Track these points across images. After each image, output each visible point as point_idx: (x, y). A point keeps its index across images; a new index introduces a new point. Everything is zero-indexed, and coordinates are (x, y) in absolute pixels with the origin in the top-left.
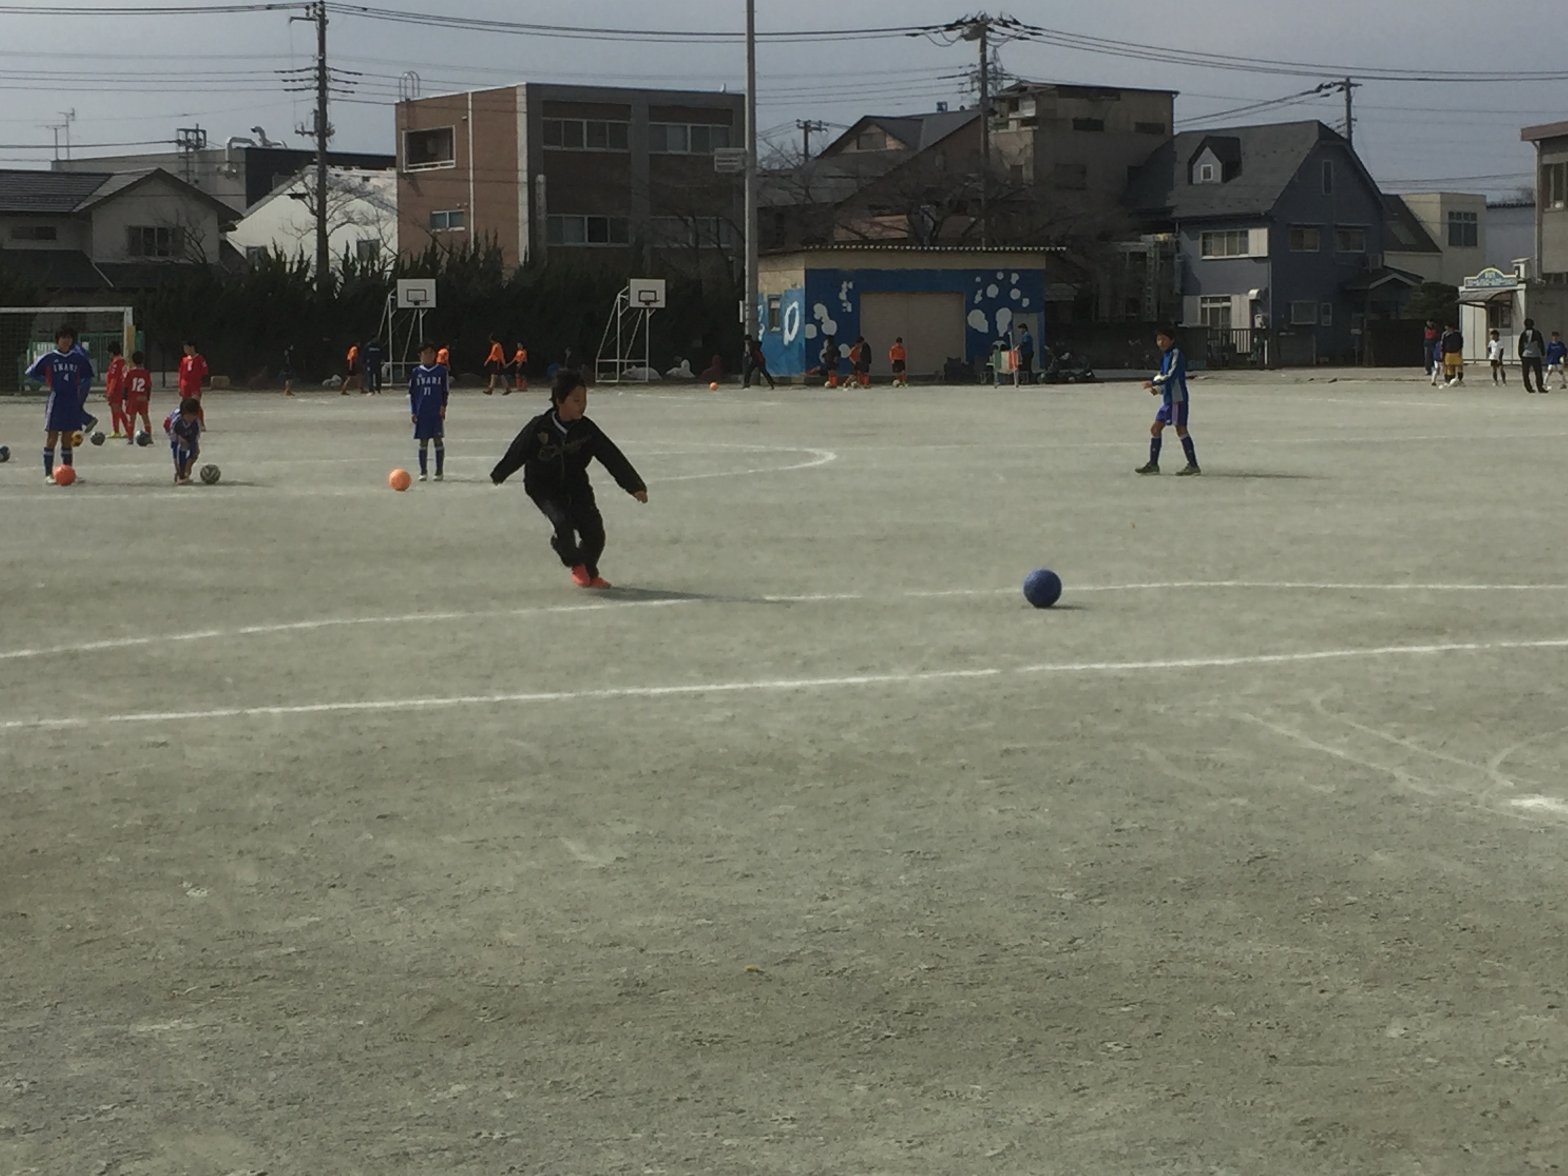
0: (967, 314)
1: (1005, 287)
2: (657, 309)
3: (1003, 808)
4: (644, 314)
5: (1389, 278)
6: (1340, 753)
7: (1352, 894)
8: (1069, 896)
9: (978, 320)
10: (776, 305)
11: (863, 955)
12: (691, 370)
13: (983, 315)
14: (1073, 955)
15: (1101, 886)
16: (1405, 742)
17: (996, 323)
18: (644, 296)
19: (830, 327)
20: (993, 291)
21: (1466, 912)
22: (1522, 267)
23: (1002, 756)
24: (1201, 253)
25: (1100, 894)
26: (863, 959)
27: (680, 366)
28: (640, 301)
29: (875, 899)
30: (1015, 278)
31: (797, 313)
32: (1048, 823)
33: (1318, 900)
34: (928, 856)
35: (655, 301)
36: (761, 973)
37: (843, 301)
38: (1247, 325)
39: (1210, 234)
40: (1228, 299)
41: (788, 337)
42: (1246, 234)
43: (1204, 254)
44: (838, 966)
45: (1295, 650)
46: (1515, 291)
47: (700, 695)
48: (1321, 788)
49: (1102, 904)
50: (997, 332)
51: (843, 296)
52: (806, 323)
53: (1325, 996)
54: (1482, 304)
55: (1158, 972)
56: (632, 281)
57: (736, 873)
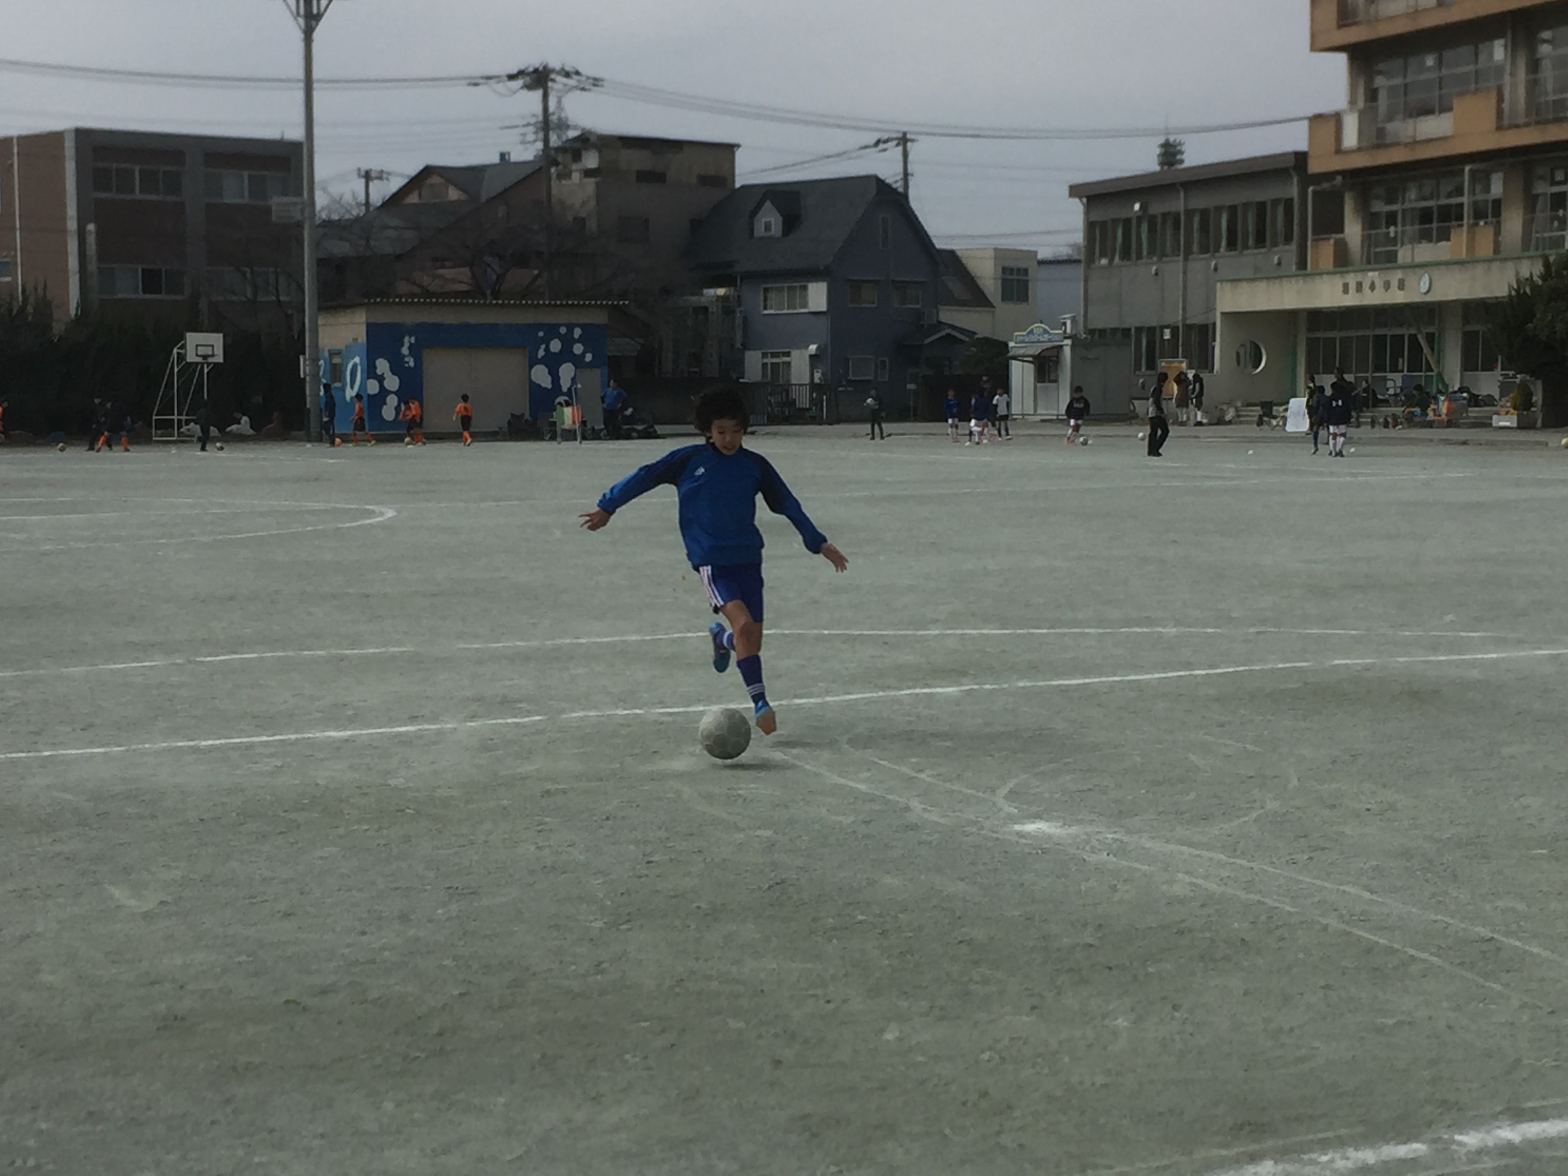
0: (531, 368)
1: (568, 342)
2: (216, 364)
3: (540, 844)
4: (202, 369)
5: (943, 333)
6: (862, 787)
7: (862, 914)
8: (598, 924)
9: (541, 376)
10: (336, 360)
11: (397, 984)
12: (251, 427)
13: (546, 370)
14: (599, 977)
15: (629, 914)
16: (923, 776)
17: (559, 378)
18: (202, 351)
19: (392, 383)
20: (556, 346)
21: (963, 926)
22: (1069, 323)
23: (542, 796)
24: (762, 308)
25: (628, 921)
26: (397, 987)
27: (239, 423)
28: (197, 355)
29: (412, 932)
30: (577, 332)
31: (359, 368)
32: (582, 858)
33: (831, 920)
34: (465, 891)
35: (213, 356)
36: (299, 1004)
37: (405, 356)
38: (807, 381)
39: (772, 289)
40: (788, 354)
41: (350, 393)
42: (805, 288)
43: (765, 308)
44: (373, 994)
45: (828, 693)
46: (1061, 346)
47: (250, 746)
48: (840, 818)
49: (629, 930)
50: (560, 386)
51: (405, 350)
52: (368, 378)
53: (831, 1006)
54: (1030, 359)
55: (677, 990)
56: (188, 335)
57: (279, 912)
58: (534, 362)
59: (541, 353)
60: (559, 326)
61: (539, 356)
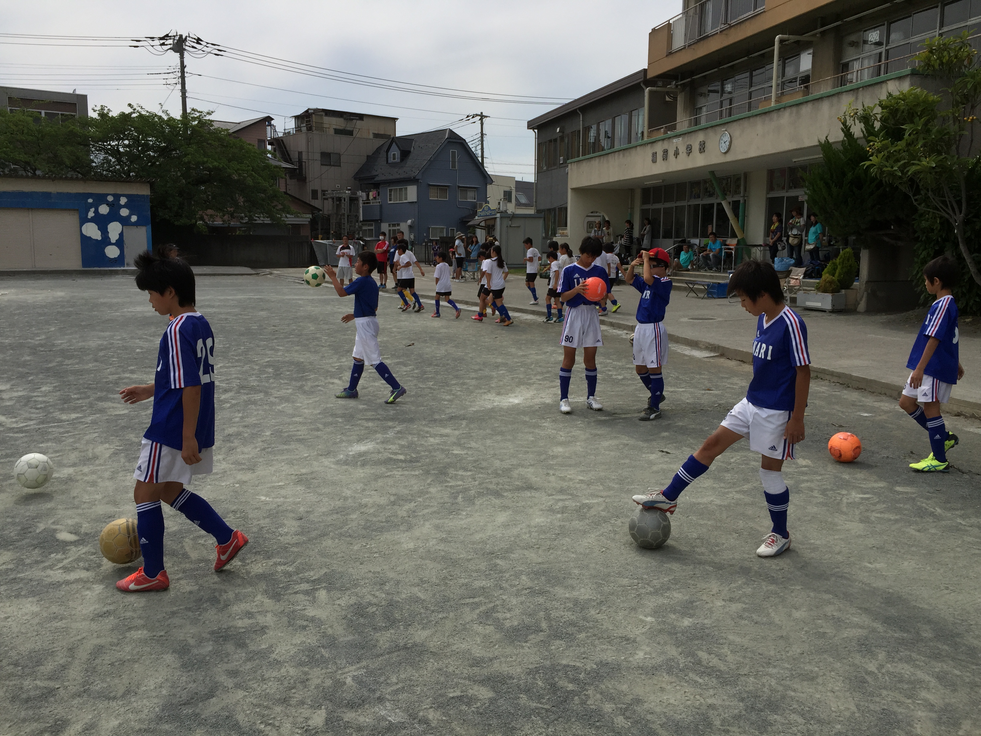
0: (81, 226)
1: (115, 207)
9: (91, 231)
13: (96, 227)
17: (108, 232)
20: (104, 210)
24: (389, 200)
30: (123, 201)
39: (392, 189)
42: (406, 189)
46: (495, 218)
50: (109, 238)
54: (483, 227)
58: (84, 220)
59: (91, 214)
60: (108, 195)
61: (89, 217)
